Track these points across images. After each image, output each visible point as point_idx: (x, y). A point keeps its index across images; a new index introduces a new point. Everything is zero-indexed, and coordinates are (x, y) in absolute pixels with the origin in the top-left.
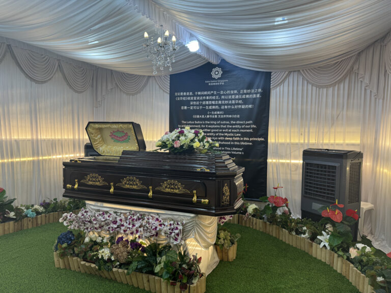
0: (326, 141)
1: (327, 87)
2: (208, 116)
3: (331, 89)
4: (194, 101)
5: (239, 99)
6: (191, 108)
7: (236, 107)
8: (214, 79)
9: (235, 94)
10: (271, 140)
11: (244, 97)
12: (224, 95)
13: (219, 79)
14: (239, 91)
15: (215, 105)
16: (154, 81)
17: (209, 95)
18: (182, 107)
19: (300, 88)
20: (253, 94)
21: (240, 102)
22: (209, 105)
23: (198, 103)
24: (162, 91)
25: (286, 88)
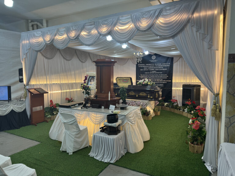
2: (150, 73)
4: (145, 67)
5: (162, 67)
6: (144, 70)
7: (161, 69)
8: (153, 60)
9: (160, 65)
10: (173, 81)
11: (164, 66)
12: (156, 65)
13: (154, 60)
14: (162, 64)
15: (153, 69)
16: (130, 60)
17: (151, 65)
18: (141, 70)
20: (167, 65)
21: (162, 68)
22: (151, 69)
23: (147, 68)
24: (133, 64)
25: (179, 63)
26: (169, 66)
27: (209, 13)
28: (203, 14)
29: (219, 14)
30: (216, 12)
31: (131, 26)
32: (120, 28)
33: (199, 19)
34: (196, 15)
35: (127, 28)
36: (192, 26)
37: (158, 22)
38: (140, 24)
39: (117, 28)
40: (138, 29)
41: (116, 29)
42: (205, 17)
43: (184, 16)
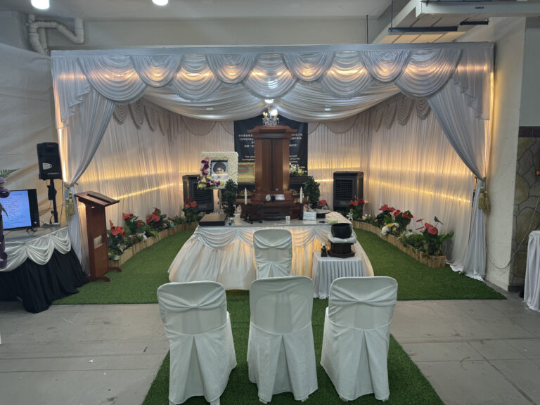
0: (342, 167)
1: (342, 133)
3: (344, 134)
10: (310, 167)
16: (220, 126)
19: (326, 133)
20: (296, 137)
24: (227, 133)
25: (317, 134)
26: (300, 138)
27: (477, 68)
28: (469, 68)
29: (489, 72)
30: (485, 68)
31: (361, 72)
32: (340, 72)
33: (464, 74)
34: (460, 68)
35: (354, 74)
36: (455, 84)
37: (407, 70)
38: (378, 70)
39: (333, 72)
40: (374, 78)
41: (332, 75)
42: (473, 73)
43: (446, 68)
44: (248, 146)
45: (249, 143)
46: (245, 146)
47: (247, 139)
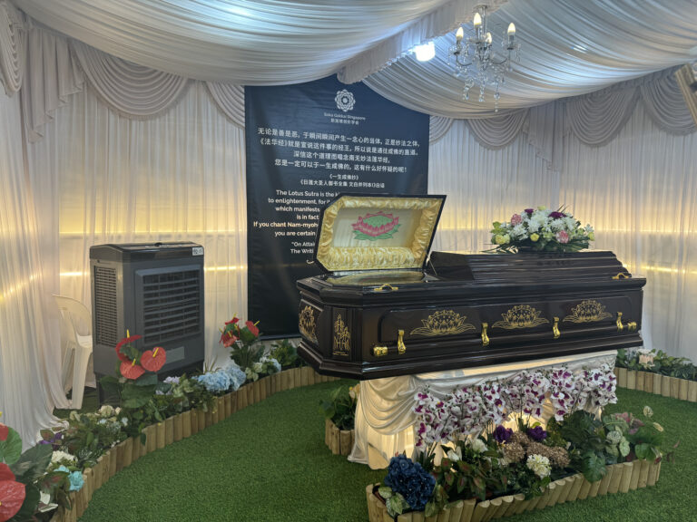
1: (497, 148)
44: (285, 162)
45: (288, 154)
46: (278, 162)
47: (281, 143)
